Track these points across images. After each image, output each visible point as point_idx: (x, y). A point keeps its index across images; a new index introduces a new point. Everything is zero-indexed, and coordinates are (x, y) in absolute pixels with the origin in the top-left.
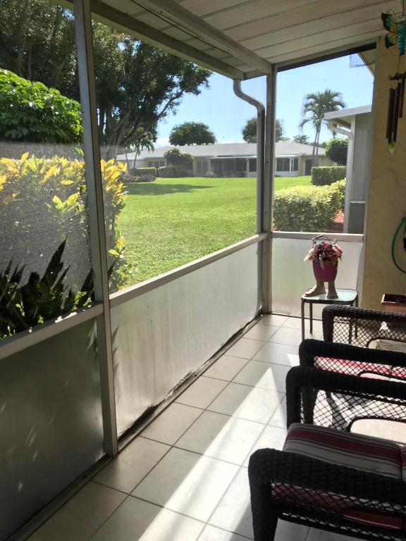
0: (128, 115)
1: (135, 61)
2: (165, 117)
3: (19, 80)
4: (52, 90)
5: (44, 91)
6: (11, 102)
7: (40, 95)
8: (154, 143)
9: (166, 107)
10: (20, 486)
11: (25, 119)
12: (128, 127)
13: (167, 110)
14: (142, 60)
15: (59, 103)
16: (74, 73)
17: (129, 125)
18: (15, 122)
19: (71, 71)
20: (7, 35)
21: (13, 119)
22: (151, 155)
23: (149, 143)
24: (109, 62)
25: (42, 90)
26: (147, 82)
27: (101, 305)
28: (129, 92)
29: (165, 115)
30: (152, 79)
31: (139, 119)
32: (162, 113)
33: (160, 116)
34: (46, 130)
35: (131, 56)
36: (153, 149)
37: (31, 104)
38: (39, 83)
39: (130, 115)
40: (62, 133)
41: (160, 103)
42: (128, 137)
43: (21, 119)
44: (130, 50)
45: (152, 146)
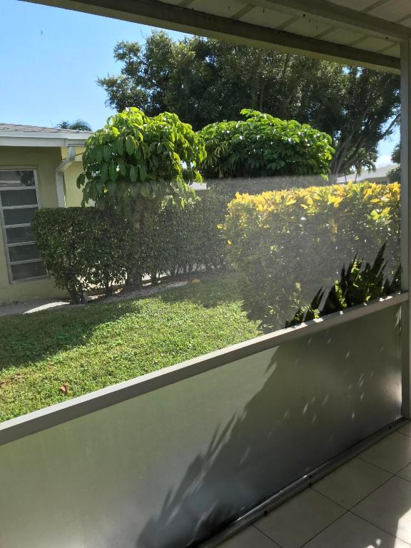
0: (351, 137)
1: (359, 83)
2: (391, 136)
3: (277, 121)
4: (305, 126)
5: (298, 127)
6: (271, 140)
7: (295, 131)
8: (374, 163)
9: (393, 123)
10: (353, 416)
11: (283, 153)
12: (349, 149)
13: (393, 127)
14: (367, 80)
15: (311, 136)
16: (300, 105)
17: (351, 146)
18: (275, 156)
19: (297, 102)
20: (245, 79)
21: (273, 154)
22: (372, 175)
23: (370, 163)
24: (335, 87)
25: (296, 126)
26: (372, 101)
27: (407, 293)
28: (353, 114)
29: (391, 133)
30: (378, 98)
31: (361, 140)
32: (387, 131)
33: (385, 134)
34: (300, 160)
35: (354, 78)
36: (374, 169)
37: (290, 140)
38: (293, 121)
39: (353, 137)
40: (312, 162)
41: (385, 121)
42: (349, 159)
43: (281, 153)
44: (354, 73)
45: (374, 166)
